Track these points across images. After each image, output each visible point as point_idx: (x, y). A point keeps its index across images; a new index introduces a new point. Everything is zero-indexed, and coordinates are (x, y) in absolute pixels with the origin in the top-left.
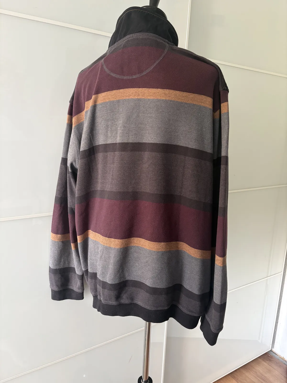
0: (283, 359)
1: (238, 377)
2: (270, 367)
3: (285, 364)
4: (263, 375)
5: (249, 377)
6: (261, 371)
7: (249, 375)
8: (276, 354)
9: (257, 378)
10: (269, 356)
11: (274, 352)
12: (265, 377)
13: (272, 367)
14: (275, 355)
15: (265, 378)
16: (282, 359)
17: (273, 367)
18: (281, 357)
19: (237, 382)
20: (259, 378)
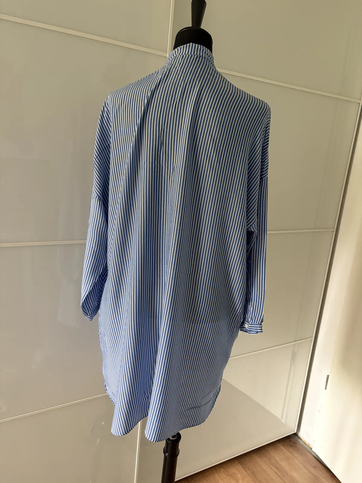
1: (246, 463)
2: (290, 454)
3: (308, 451)
4: (278, 463)
5: (260, 464)
6: (277, 458)
8: (301, 440)
9: (270, 465)
10: (291, 441)
11: (299, 436)
13: (292, 454)
14: (299, 440)
15: (279, 466)
16: (307, 445)
19: (244, 468)
20: (271, 466)
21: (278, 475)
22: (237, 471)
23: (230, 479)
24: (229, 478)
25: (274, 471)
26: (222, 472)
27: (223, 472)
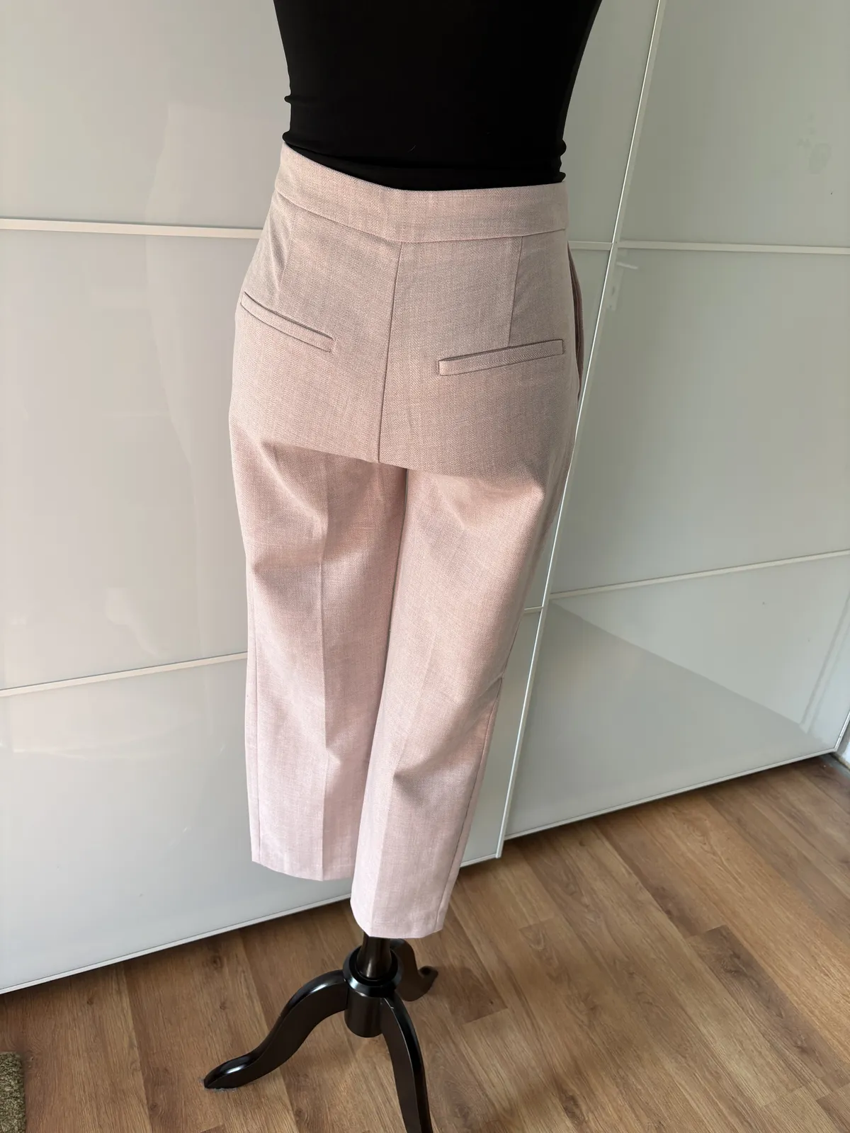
2: (821, 792)
4: (794, 807)
6: (792, 798)
9: (777, 810)
10: (823, 768)
11: (840, 759)
12: (799, 811)
13: (824, 791)
14: (842, 767)
15: (798, 813)
17: (828, 795)
19: (719, 811)
20: (780, 813)
21: (797, 831)
22: (705, 815)
23: (688, 827)
24: (685, 826)
25: (787, 822)
26: (673, 816)
27: (673, 813)
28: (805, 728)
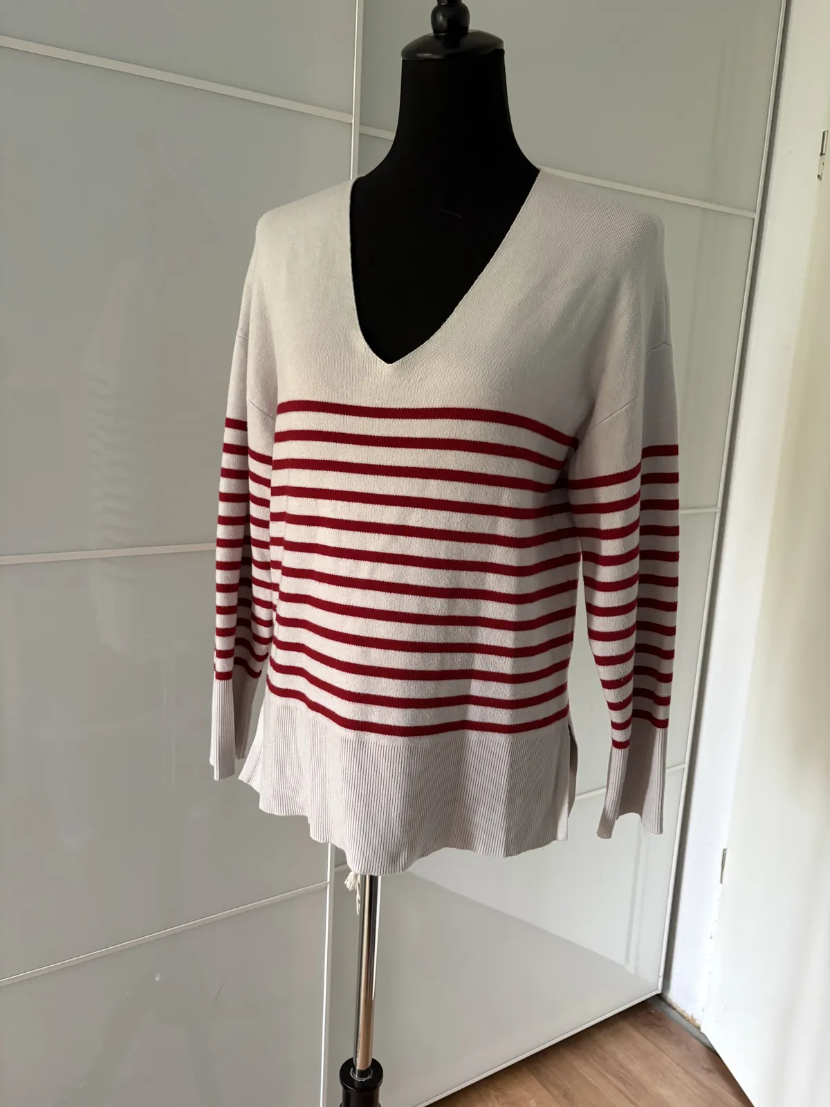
0: (690, 1023)
1: (548, 1072)
2: (650, 1043)
3: (693, 1035)
4: (622, 1066)
5: (581, 1071)
6: (621, 1056)
7: (583, 1068)
8: (674, 1009)
10: (651, 1014)
11: (669, 1001)
12: (628, 1071)
13: (653, 1043)
14: (669, 1010)
15: (627, 1074)
16: (688, 1021)
17: (656, 1046)
18: (686, 1015)
19: (544, 1085)
20: (609, 1076)
22: (529, 1092)
25: (615, 1087)
27: (496, 1097)
28: (630, 968)
